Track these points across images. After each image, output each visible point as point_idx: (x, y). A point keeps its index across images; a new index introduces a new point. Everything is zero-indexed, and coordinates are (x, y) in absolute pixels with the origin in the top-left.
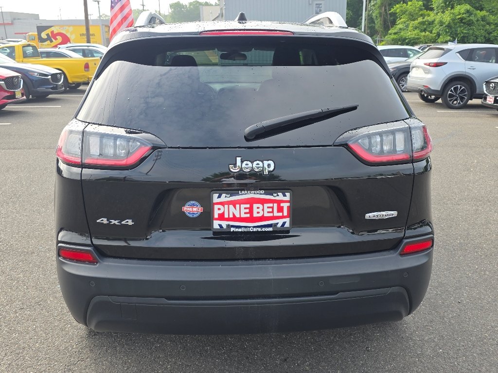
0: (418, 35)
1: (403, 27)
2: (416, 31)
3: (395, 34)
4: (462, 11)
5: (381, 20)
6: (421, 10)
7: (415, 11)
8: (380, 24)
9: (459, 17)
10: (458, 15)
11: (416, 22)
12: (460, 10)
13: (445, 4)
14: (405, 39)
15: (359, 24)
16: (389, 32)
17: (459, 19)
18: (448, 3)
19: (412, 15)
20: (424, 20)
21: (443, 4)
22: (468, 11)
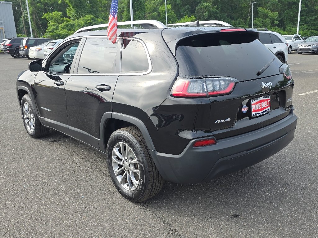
0: (67, 33)
1: (55, 28)
2: (65, 30)
3: (51, 32)
4: (89, 18)
5: (34, 23)
6: (62, 17)
7: (58, 18)
8: (34, 25)
9: (89, 22)
10: (88, 21)
11: (63, 25)
12: (88, 18)
13: (77, 14)
14: (60, 35)
15: (18, 25)
16: (47, 31)
17: (89, 23)
18: (78, 14)
19: (57, 20)
20: (68, 23)
21: (76, 15)
22: (93, 19)
